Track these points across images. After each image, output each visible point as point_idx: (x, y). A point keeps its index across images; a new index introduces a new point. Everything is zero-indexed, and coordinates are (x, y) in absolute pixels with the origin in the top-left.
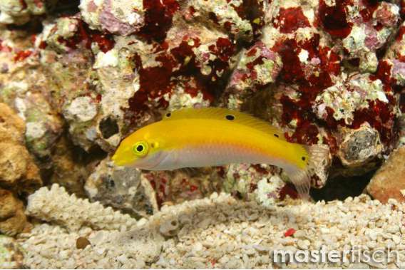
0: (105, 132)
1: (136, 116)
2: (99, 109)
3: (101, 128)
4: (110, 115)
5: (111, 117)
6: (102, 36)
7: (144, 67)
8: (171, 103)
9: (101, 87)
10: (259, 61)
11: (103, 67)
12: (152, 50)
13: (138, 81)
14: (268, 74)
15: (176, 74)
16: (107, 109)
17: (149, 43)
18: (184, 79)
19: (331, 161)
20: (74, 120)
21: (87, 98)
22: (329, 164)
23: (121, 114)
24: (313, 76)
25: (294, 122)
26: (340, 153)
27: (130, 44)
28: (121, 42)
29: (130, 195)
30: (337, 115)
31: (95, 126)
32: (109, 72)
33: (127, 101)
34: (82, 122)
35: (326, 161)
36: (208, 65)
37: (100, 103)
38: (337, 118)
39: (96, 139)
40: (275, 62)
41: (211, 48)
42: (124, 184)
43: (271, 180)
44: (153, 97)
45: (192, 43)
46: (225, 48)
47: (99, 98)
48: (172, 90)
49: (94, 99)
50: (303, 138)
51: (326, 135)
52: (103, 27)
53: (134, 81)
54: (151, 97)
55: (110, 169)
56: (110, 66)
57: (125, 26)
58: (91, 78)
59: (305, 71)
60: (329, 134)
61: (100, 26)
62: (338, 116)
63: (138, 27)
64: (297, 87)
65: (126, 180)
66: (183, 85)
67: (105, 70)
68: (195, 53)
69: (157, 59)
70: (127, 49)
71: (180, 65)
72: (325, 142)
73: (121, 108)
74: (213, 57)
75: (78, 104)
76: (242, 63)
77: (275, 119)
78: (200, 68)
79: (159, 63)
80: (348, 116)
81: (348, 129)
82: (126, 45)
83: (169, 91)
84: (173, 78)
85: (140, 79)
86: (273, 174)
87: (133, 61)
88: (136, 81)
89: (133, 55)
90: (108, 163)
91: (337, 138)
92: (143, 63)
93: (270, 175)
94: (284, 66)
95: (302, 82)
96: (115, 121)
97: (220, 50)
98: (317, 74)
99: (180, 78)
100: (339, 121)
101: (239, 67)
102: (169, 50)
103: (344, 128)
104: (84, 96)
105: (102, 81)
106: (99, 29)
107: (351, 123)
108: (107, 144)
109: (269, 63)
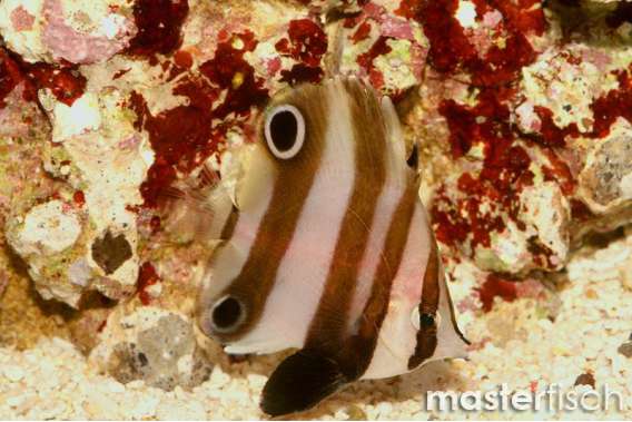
0: (107, 263)
1: (160, 216)
2: (84, 220)
3: (96, 256)
4: (109, 227)
5: (113, 230)
6: (56, 72)
7: (154, 112)
8: (223, 172)
9: (78, 176)
10: (381, 47)
11: (74, 137)
12: (161, 77)
13: (149, 144)
14: (404, 69)
15: (221, 112)
16: (101, 217)
17: (153, 62)
18: (240, 118)
19: (569, 211)
20: (39, 252)
21: (54, 203)
22: (565, 219)
23: (131, 218)
24: (494, 49)
25: (478, 150)
26: (581, 193)
27: (117, 76)
28: (98, 76)
29: (183, 373)
30: (559, 120)
31: (83, 254)
32: (87, 144)
33: (138, 191)
34: (55, 254)
35: (558, 214)
36: (281, 81)
37: (85, 207)
38: (560, 125)
39: (92, 280)
40: (413, 42)
41: (280, 46)
42: (166, 355)
43: (455, 275)
44: (188, 170)
45: (239, 45)
46: (308, 41)
47: (79, 197)
48: (220, 147)
49: (68, 203)
50: (502, 176)
51: (546, 161)
52: (56, 56)
53: (141, 147)
54: (182, 169)
55: (129, 331)
56: (87, 131)
57: (98, 43)
58: (53, 163)
59: (476, 43)
60: (553, 158)
61: (48, 54)
62: (562, 119)
63: (126, 40)
64: (467, 78)
65: (169, 346)
66: (240, 131)
67: (79, 141)
68: (251, 64)
69: (176, 92)
70: (113, 88)
71: (224, 93)
72: (548, 177)
73: (129, 208)
74: (288, 63)
75: (40, 220)
76: (348, 58)
77: (435, 148)
78: (267, 91)
79: (182, 100)
80: (582, 115)
81: (588, 140)
82: (109, 82)
83: (215, 148)
84: (215, 122)
85: (152, 139)
86: (458, 261)
87: (131, 107)
88: (145, 146)
89: (128, 97)
90: (122, 321)
91: (569, 164)
92: (149, 105)
93: (451, 263)
94: (431, 43)
95: (475, 66)
96: (122, 237)
97: (300, 47)
98: (501, 43)
99: (231, 116)
100: (565, 129)
101: (344, 68)
102: (194, 68)
103: (580, 141)
104: (48, 200)
105: (78, 164)
106: (47, 60)
107: (591, 129)
108: (116, 285)
109: (400, 47)
